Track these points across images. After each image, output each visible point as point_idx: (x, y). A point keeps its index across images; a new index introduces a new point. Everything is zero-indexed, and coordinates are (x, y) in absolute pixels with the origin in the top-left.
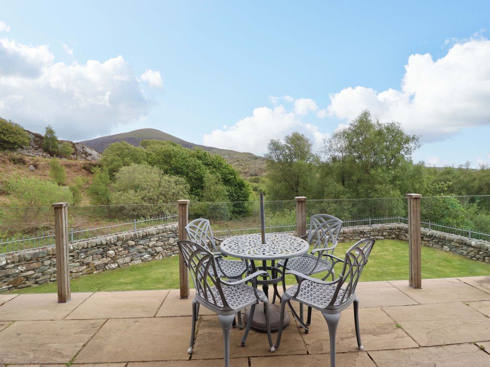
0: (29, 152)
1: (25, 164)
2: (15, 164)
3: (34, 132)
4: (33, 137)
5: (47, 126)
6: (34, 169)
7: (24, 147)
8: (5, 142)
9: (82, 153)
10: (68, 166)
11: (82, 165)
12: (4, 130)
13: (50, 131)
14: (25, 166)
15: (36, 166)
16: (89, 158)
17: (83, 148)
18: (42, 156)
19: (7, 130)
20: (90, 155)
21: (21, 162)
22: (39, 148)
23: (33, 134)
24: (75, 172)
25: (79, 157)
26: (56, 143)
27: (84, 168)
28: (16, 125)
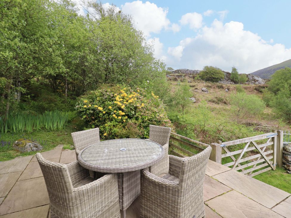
0: (224, 82)
1: (223, 88)
2: (219, 88)
3: (226, 71)
4: (226, 74)
5: (233, 67)
6: (227, 90)
7: (222, 80)
8: (214, 78)
9: (252, 80)
10: (246, 88)
11: (254, 88)
12: (213, 72)
13: (234, 69)
14: (224, 89)
15: (228, 89)
16: (257, 83)
17: (253, 77)
18: (230, 84)
19: (215, 72)
20: (258, 81)
21: (221, 87)
22: (229, 79)
23: (226, 72)
24: (250, 92)
25: (250, 82)
26: (238, 76)
27: (256, 89)
28: (218, 69)
